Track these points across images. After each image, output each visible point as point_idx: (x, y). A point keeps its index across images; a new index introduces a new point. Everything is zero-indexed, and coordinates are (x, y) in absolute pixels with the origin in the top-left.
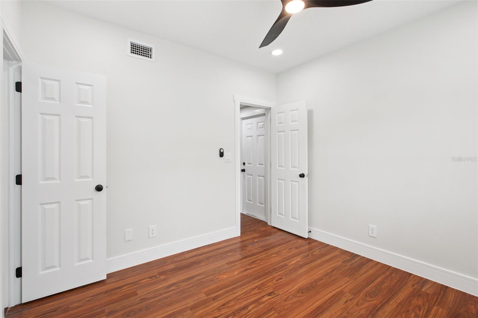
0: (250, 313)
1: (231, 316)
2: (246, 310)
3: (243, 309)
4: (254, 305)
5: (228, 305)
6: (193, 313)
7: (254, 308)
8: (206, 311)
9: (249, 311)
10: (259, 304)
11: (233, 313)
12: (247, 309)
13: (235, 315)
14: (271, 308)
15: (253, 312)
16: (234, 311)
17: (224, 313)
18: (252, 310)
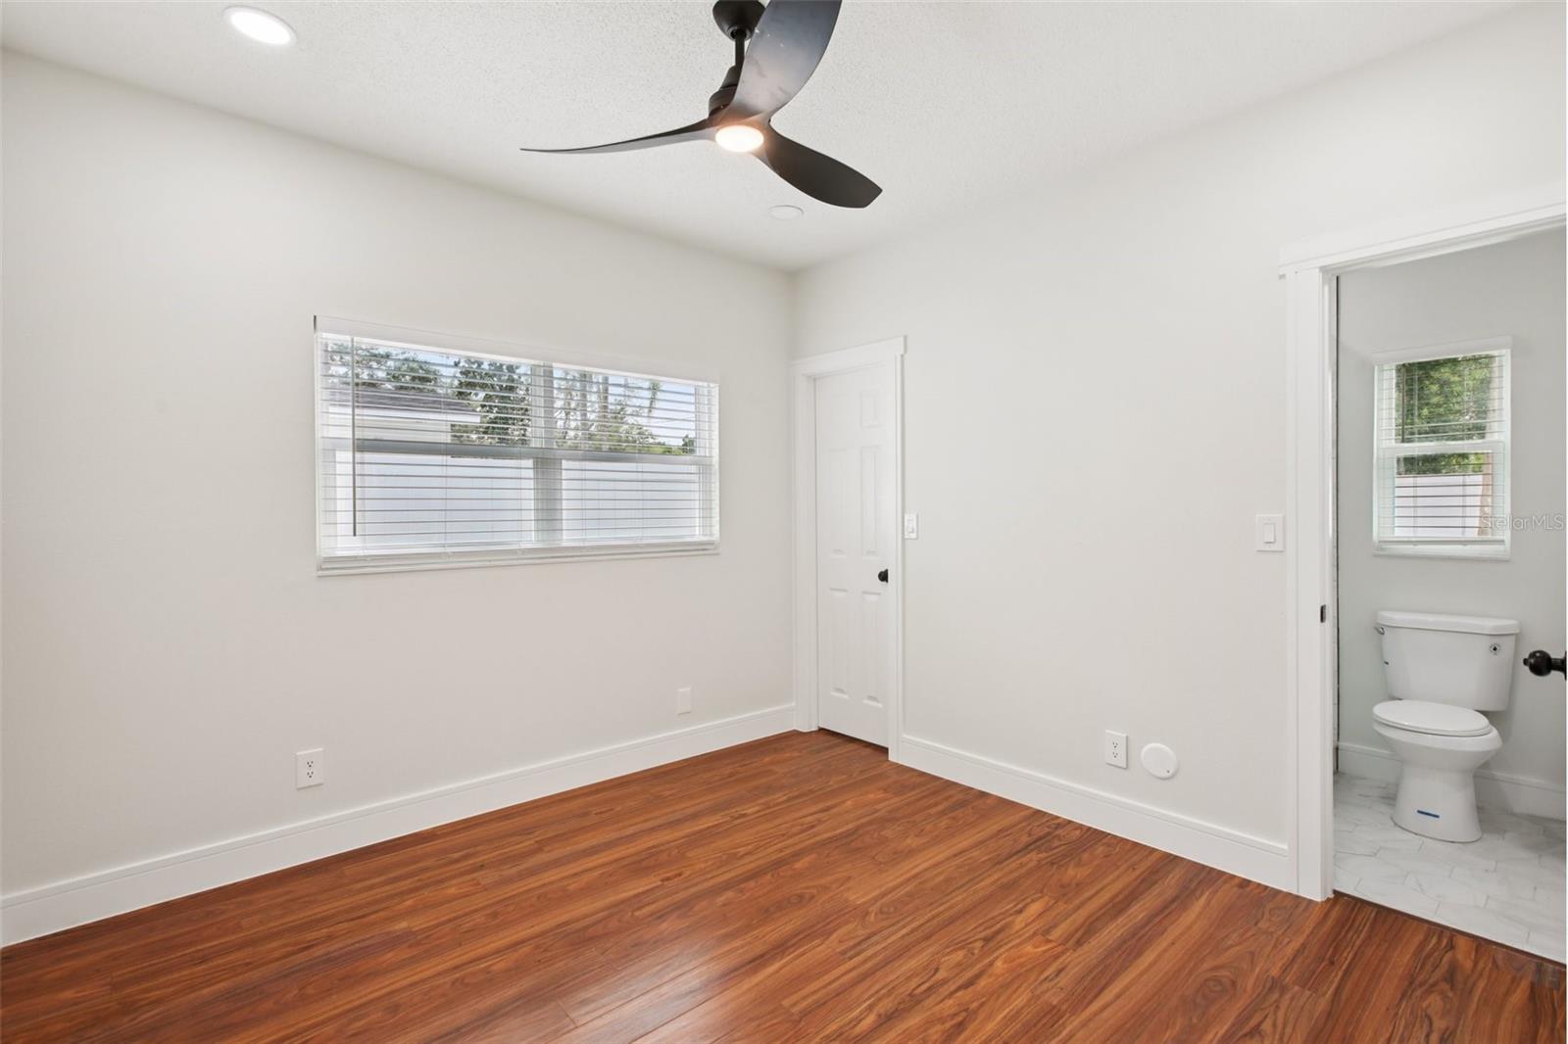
0: (868, 1003)
1: (922, 993)
2: (882, 1011)
3: (893, 1013)
4: (858, 1030)
5: (948, 1025)
6: (1039, 997)
7: (859, 1020)
8: (1004, 1003)
9: (870, 1008)
10: (841, 1034)
11: (919, 1002)
12: (880, 1016)
13: (910, 995)
14: (800, 1021)
15: (859, 1006)
16: (920, 1006)
17: (946, 1001)
18: (861, 1013)
